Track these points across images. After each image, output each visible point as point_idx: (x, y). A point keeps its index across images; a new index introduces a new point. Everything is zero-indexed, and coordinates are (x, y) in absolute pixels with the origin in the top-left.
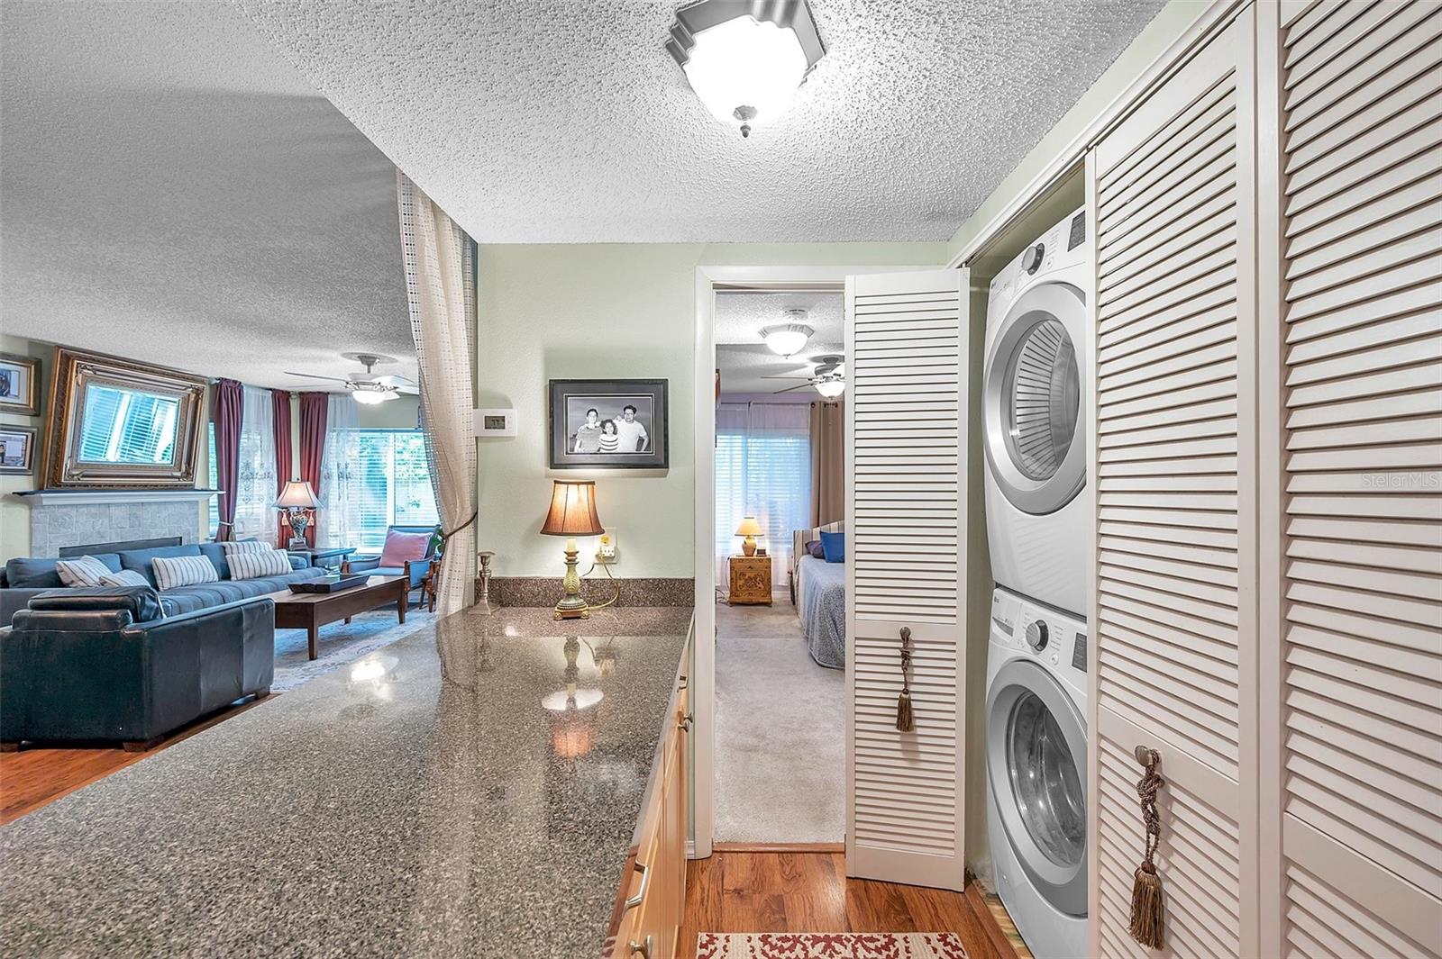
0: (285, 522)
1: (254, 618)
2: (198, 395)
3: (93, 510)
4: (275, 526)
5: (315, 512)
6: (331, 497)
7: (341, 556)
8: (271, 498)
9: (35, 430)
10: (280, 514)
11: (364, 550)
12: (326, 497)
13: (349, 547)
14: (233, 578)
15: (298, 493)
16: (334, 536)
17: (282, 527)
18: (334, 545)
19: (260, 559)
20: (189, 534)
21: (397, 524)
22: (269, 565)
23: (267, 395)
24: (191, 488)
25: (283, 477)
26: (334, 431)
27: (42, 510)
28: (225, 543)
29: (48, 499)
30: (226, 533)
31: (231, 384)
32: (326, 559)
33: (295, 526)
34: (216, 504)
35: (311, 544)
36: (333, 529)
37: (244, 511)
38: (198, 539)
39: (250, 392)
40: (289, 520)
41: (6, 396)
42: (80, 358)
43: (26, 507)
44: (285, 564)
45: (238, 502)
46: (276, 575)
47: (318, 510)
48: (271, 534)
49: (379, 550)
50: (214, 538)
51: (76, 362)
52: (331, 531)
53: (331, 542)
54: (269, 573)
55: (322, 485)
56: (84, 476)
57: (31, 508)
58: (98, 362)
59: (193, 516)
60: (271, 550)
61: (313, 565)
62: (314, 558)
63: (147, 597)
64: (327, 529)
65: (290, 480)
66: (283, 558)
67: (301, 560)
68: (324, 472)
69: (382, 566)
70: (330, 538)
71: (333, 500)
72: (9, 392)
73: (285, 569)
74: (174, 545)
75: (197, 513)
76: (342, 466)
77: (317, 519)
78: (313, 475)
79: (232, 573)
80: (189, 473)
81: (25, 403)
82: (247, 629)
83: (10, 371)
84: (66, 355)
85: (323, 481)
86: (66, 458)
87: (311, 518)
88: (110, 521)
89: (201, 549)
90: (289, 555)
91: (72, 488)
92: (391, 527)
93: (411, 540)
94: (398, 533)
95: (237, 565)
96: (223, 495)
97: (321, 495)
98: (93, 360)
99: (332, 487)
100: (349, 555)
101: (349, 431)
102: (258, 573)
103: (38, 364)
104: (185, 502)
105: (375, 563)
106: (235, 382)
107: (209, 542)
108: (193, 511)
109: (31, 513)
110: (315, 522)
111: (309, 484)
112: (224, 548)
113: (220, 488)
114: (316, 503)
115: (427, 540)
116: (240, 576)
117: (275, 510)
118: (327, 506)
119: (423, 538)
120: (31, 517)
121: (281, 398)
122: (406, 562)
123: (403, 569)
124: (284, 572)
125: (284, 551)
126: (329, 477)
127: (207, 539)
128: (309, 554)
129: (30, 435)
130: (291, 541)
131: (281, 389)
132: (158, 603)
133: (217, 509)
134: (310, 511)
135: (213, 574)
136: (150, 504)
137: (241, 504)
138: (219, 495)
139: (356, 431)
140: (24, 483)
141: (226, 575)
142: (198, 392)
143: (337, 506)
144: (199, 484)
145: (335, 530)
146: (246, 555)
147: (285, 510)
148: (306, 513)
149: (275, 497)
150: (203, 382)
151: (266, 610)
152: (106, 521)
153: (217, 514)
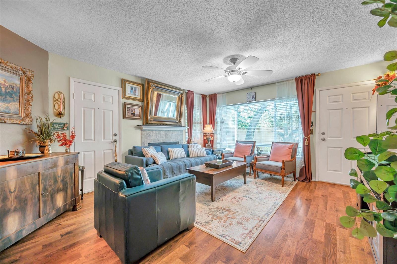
0: (205, 139)
1: (185, 188)
2: (182, 95)
3: (156, 132)
4: (202, 140)
5: (213, 135)
6: (218, 130)
7: (221, 151)
8: (201, 130)
9: (142, 106)
10: (204, 135)
11: (228, 149)
12: (216, 130)
13: (223, 148)
14: (190, 157)
15: (209, 128)
16: (219, 144)
17: (204, 140)
18: (219, 147)
19: (198, 151)
20: (180, 141)
21: (238, 140)
22: (200, 153)
23: (200, 96)
24: (180, 126)
25: (205, 123)
26: (219, 107)
27: (144, 131)
28: (188, 144)
29: (145, 128)
30: (189, 141)
31: (191, 92)
32: (216, 152)
33: (208, 139)
34: (187, 132)
35: (212, 146)
36: (218, 141)
37: (194, 134)
38: (182, 142)
39: (196, 95)
40: (206, 138)
41: (135, 95)
42: (152, 82)
43: (140, 130)
44: (204, 153)
45: (193, 132)
46: (202, 156)
47: (214, 134)
48: (202, 142)
49: (233, 150)
50: (187, 142)
51: (150, 83)
52: (218, 142)
53: (218, 146)
54: (200, 156)
55: (215, 126)
56: (153, 121)
57: (141, 131)
58: (156, 84)
59: (181, 135)
60: (201, 147)
61: (213, 154)
62: (213, 151)
63: (134, 173)
64: (217, 141)
65: (207, 124)
66: (204, 151)
67: (209, 152)
68: (216, 121)
69: (235, 156)
70: (218, 144)
71: (218, 131)
72: (136, 94)
73: (204, 154)
74: (176, 144)
75: (182, 134)
76: (221, 119)
77: (214, 138)
78: (213, 123)
79: (190, 155)
80: (180, 121)
81: (140, 98)
82: (183, 194)
83: (136, 88)
84: (148, 81)
85: (215, 124)
86: (149, 115)
87: (212, 137)
88: (161, 136)
89: (182, 146)
90: (206, 149)
91: (151, 124)
92: (237, 141)
93: (245, 146)
94: (240, 144)
95: (191, 152)
96: (189, 128)
97: (215, 129)
98: (155, 83)
99: (218, 126)
100: (224, 151)
101: (223, 106)
102: (197, 156)
103: (143, 85)
104: (179, 130)
105: (232, 155)
106: (192, 91)
107: (185, 144)
108: (181, 133)
109: (141, 132)
110: (213, 139)
111: (211, 125)
112: (188, 146)
113: (188, 126)
114: (214, 132)
115: (251, 147)
116: (192, 157)
117: (202, 134)
118: (217, 133)
119: (249, 146)
120: (141, 133)
121: (204, 97)
122: (245, 156)
123: (244, 159)
124: (204, 156)
125: (204, 148)
126: (217, 123)
127: (185, 143)
128: (212, 149)
129: (141, 107)
130: (207, 144)
131: (204, 94)
132: (141, 176)
133: (187, 133)
134: (212, 135)
135: (184, 155)
136: (170, 130)
137: (194, 132)
138: (188, 128)
139: (225, 106)
140: (140, 123)
141: (188, 156)
142: (182, 94)
143: (220, 133)
144: (183, 125)
145: (219, 142)
146: (194, 149)
147: (205, 135)
148: (211, 135)
149: (203, 130)
150: (183, 91)
151: (192, 182)
152: (160, 135)
153: (187, 135)
